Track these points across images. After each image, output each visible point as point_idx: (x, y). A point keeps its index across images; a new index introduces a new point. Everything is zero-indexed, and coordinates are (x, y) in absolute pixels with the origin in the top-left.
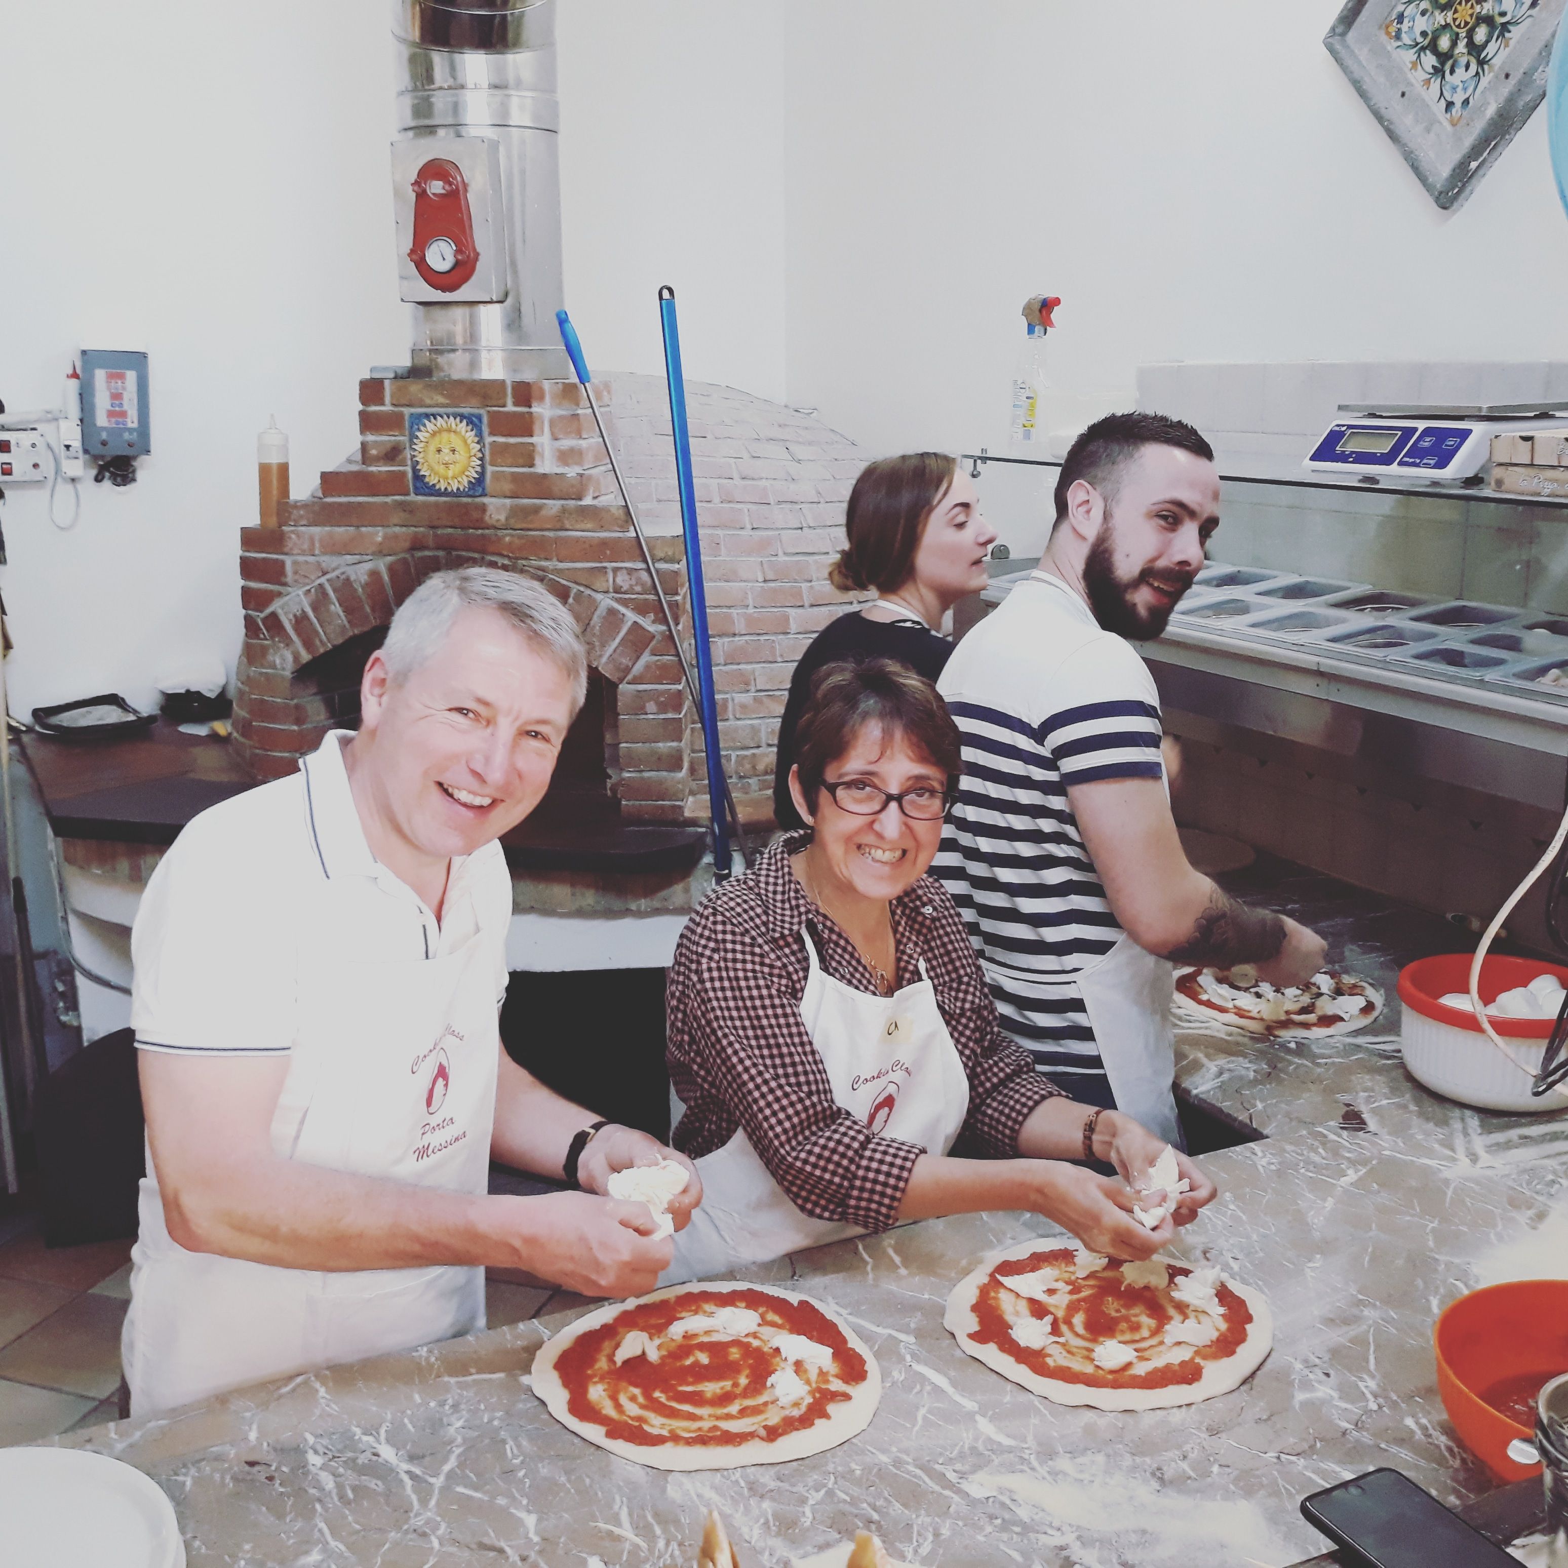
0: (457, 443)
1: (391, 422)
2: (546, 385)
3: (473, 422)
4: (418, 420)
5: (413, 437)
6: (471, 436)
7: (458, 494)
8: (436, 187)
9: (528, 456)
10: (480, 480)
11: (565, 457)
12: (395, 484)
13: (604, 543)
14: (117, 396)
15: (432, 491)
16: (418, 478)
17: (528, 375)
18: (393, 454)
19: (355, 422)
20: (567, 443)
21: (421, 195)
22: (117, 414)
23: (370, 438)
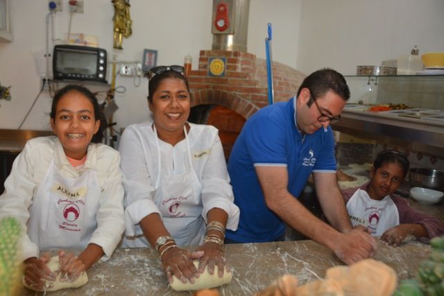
0: (219, 64)
1: (205, 60)
2: (241, 53)
3: (224, 60)
4: (211, 60)
5: (210, 63)
6: (223, 63)
7: (219, 76)
8: (222, 8)
9: (235, 68)
10: (224, 73)
11: (243, 69)
12: (205, 73)
13: (250, 89)
14: (150, 59)
15: (212, 75)
16: (210, 72)
17: (237, 50)
18: (205, 67)
19: (198, 60)
20: (244, 66)
21: (218, 10)
22: (150, 62)
23: (201, 63)
